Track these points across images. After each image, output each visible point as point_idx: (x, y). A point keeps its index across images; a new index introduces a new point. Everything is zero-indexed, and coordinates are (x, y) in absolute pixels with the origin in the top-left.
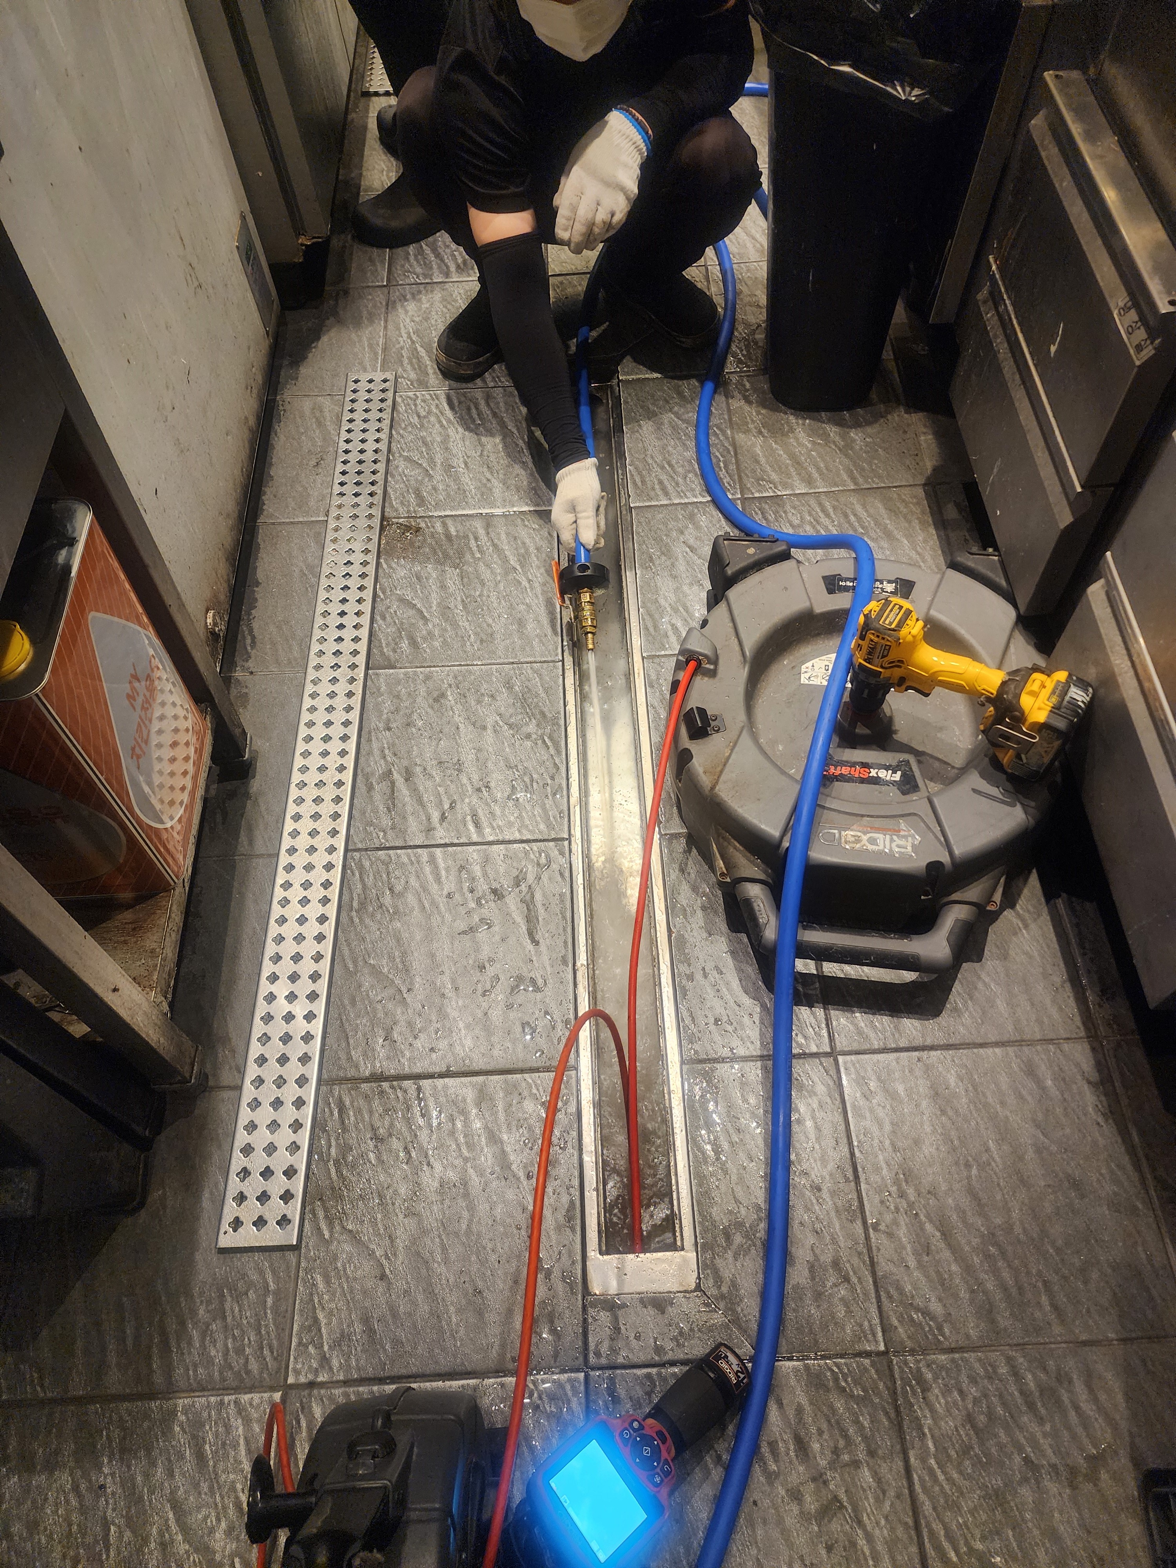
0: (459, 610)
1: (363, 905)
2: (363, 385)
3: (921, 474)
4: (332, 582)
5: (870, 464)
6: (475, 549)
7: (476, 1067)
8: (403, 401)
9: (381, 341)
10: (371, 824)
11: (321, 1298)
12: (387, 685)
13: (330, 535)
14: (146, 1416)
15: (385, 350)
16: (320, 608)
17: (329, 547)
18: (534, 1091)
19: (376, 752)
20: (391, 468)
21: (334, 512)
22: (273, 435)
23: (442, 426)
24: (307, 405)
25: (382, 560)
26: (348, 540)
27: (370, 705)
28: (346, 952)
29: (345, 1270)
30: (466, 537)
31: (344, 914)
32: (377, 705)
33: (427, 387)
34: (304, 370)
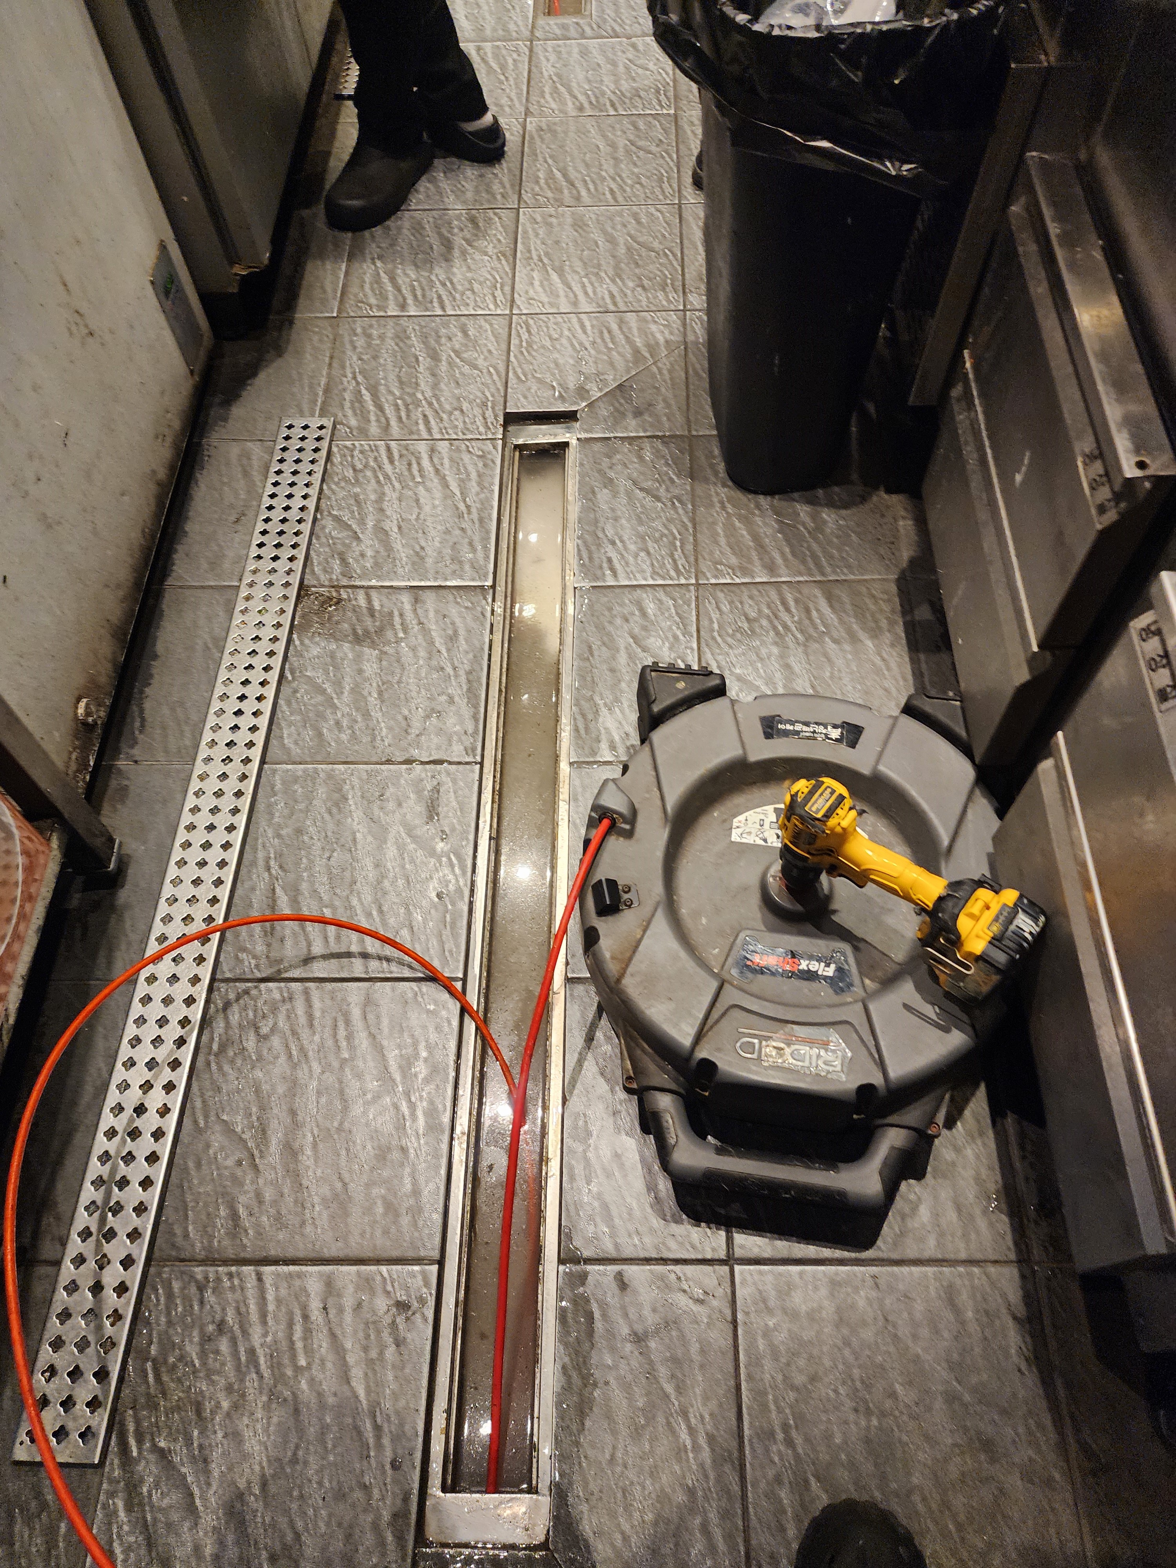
0: (373, 700)
1: (223, 1048)
2: (297, 432)
3: (896, 566)
4: (235, 660)
5: (840, 550)
6: (398, 627)
7: (327, 1253)
8: (340, 449)
9: (323, 381)
10: (244, 950)
11: (120, 1527)
12: (284, 783)
13: (240, 605)
15: (327, 391)
16: (219, 690)
17: (237, 619)
18: (389, 1288)
19: (261, 863)
20: (317, 528)
21: (247, 579)
22: (193, 485)
23: (378, 482)
24: (235, 450)
25: (295, 636)
26: (260, 612)
27: (261, 806)
28: (198, 1104)
29: (150, 1495)
30: (391, 614)
31: (201, 1059)
32: (270, 805)
33: (367, 436)
34: (237, 411)
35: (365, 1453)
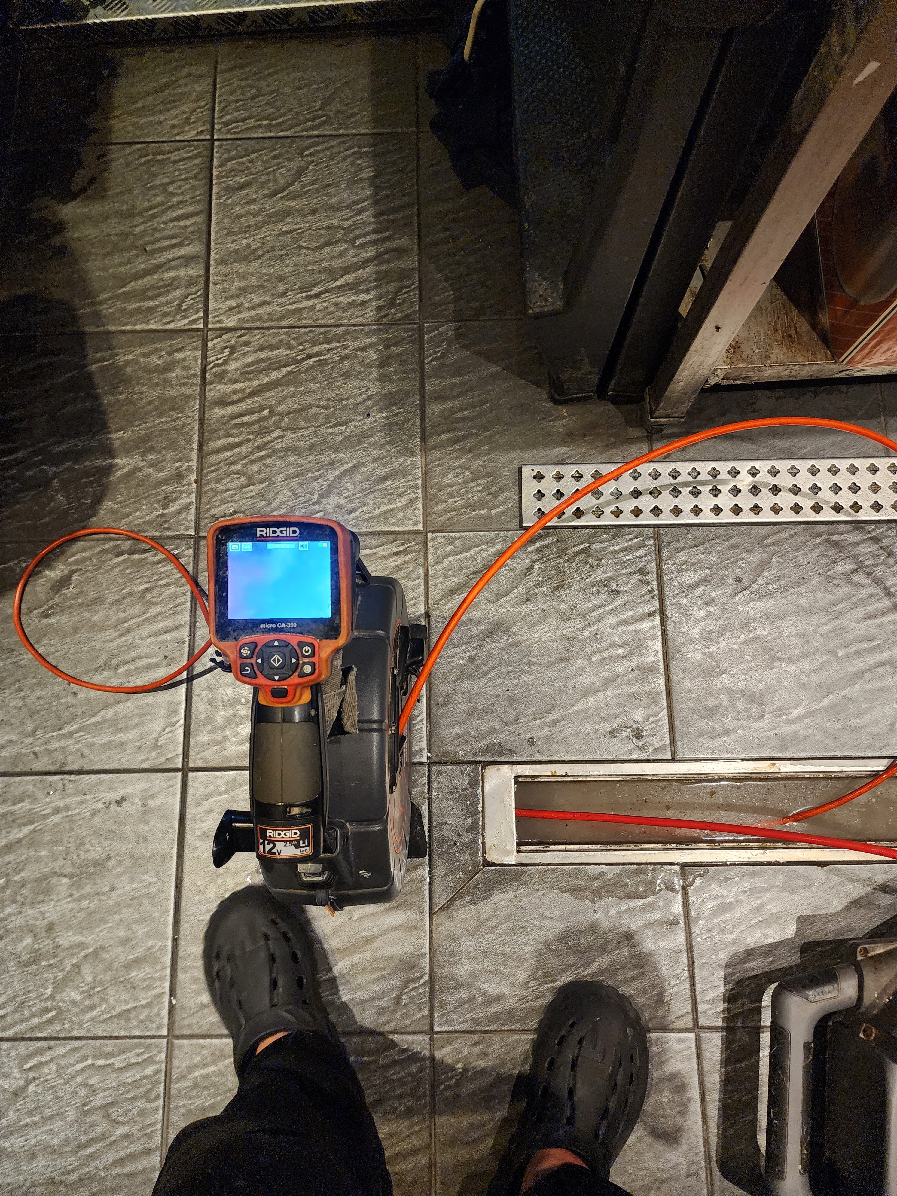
14: (411, 437)
18: (651, 719)
28: (783, 535)
35: (538, 716)
